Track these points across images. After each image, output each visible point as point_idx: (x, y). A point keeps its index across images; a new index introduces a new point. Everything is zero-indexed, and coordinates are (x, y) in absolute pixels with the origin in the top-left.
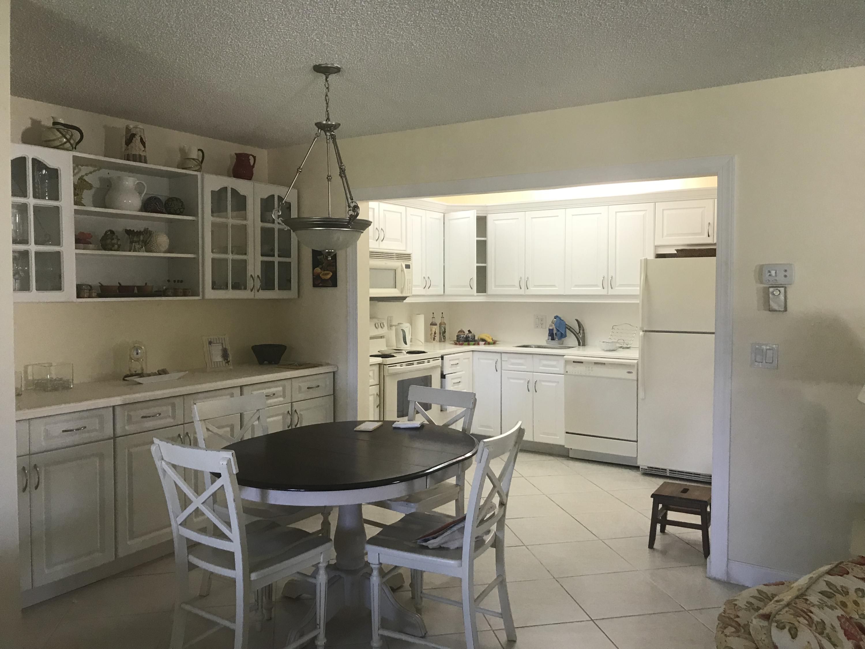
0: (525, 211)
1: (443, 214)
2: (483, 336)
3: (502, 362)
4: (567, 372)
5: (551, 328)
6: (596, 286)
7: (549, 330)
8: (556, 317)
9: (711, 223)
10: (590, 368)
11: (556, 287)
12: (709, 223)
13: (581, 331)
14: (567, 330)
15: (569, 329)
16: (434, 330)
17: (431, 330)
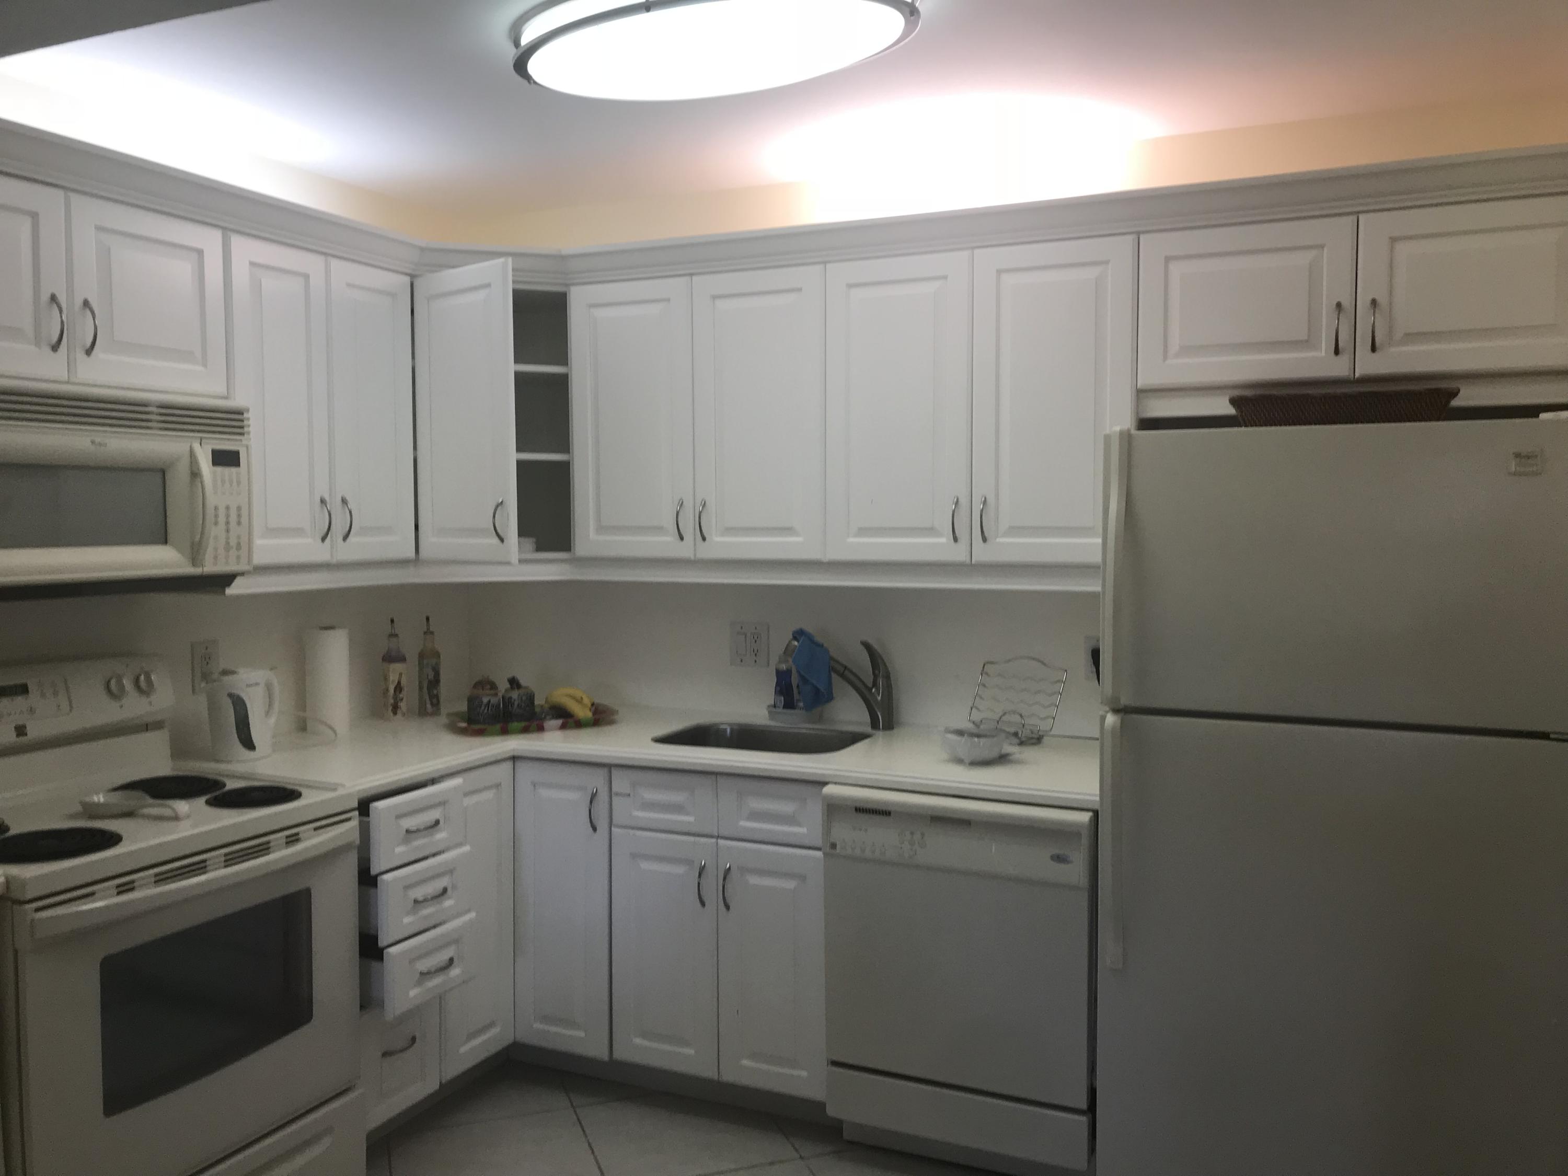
0: (691, 275)
1: (407, 280)
2: (561, 696)
3: (615, 799)
4: (834, 846)
5: (784, 667)
6: (930, 531)
7: (779, 673)
8: (799, 634)
9: (1347, 303)
10: (917, 836)
11: (797, 534)
12: (1339, 305)
13: (880, 682)
14: (834, 675)
15: (842, 675)
16: (393, 678)
17: (386, 679)
